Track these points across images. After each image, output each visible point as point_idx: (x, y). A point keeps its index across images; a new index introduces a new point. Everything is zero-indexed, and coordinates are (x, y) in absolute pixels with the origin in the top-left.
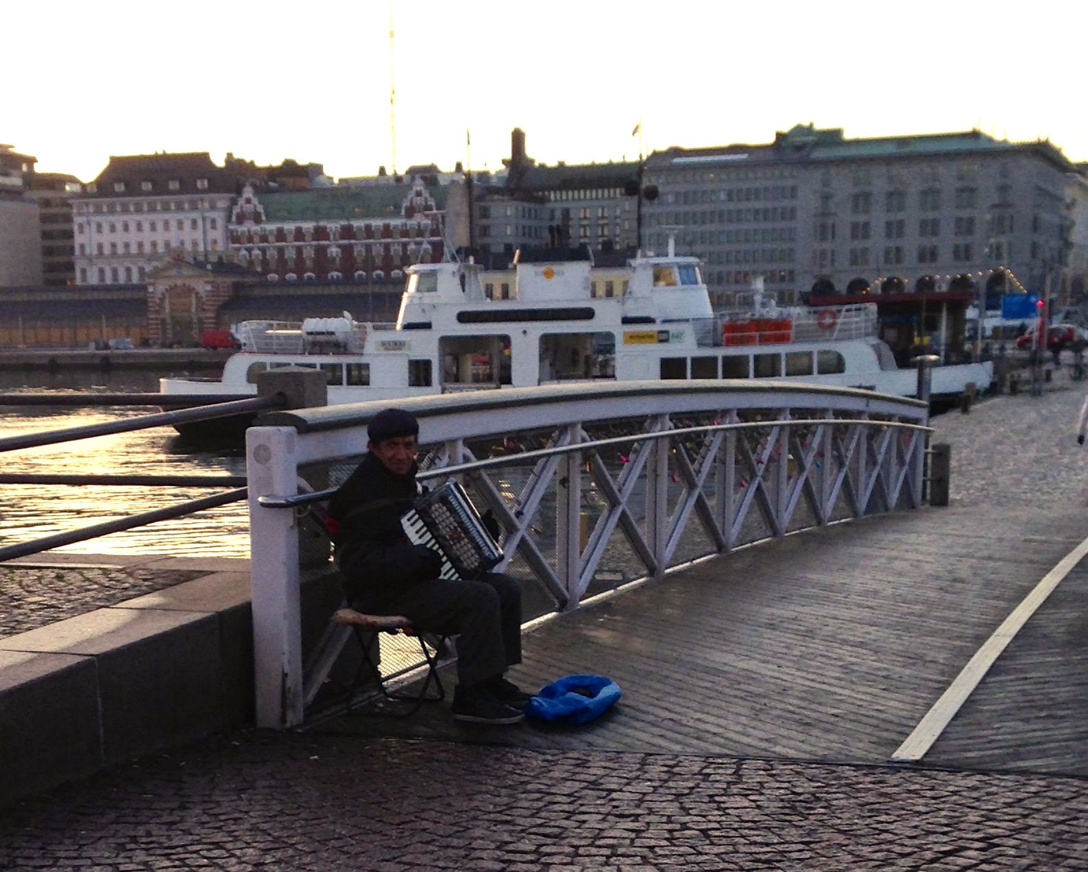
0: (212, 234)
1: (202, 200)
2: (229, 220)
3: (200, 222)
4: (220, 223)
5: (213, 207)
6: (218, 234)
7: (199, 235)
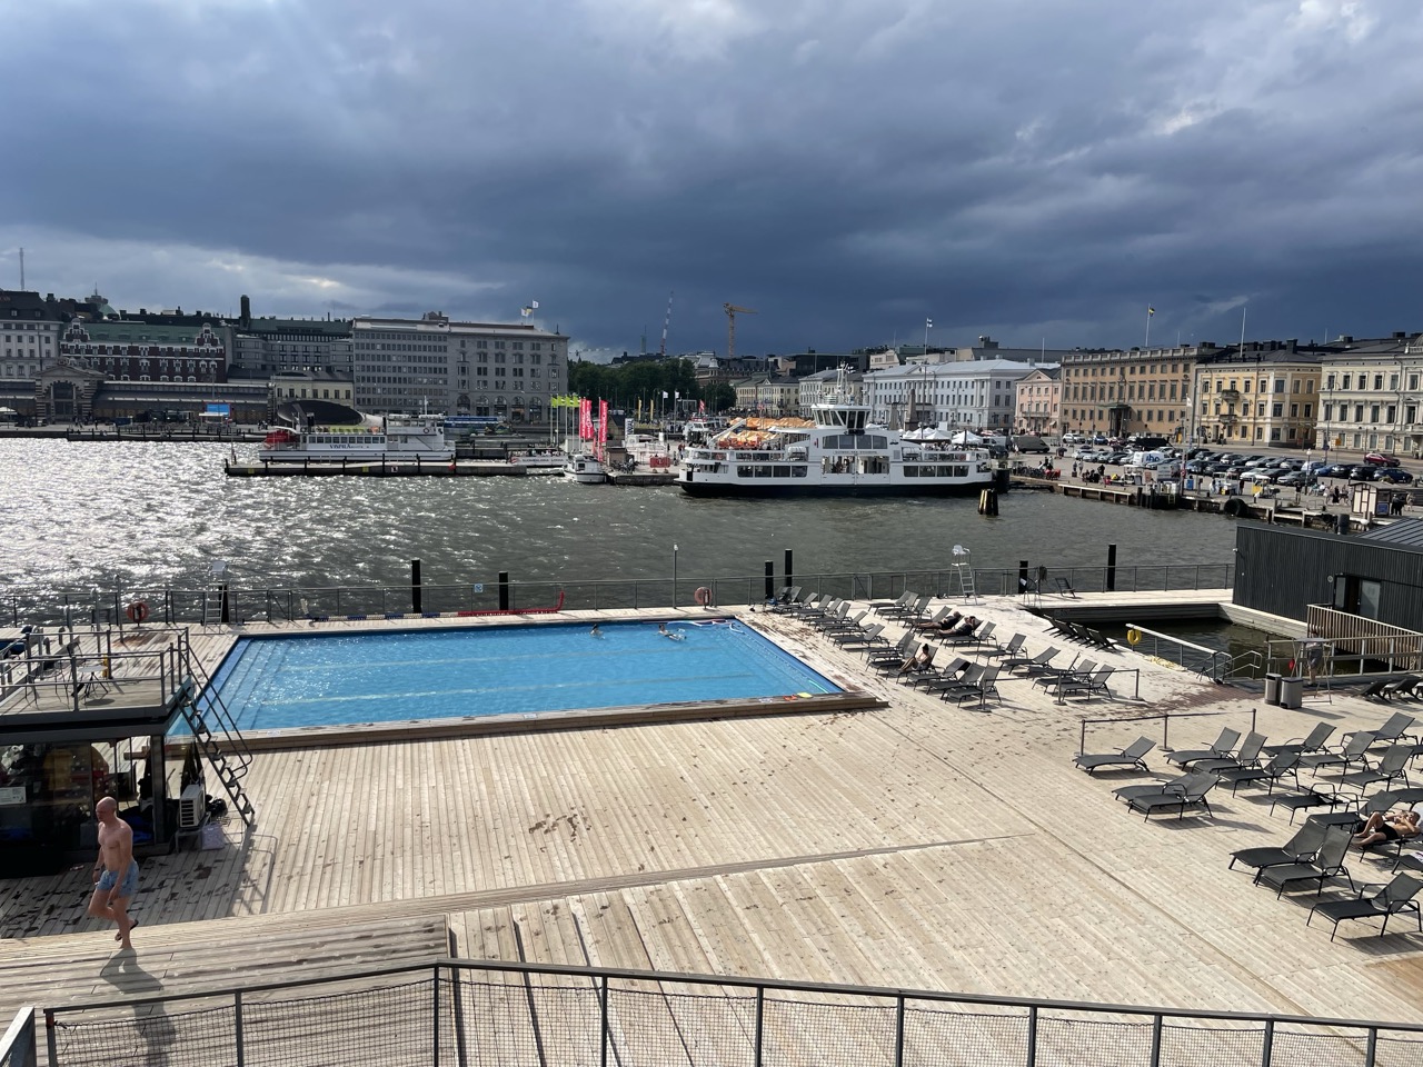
0: (46, 347)
1: (38, 324)
2: (60, 337)
3: (36, 339)
4: (52, 340)
5: (47, 328)
6: (52, 347)
7: (35, 346)
